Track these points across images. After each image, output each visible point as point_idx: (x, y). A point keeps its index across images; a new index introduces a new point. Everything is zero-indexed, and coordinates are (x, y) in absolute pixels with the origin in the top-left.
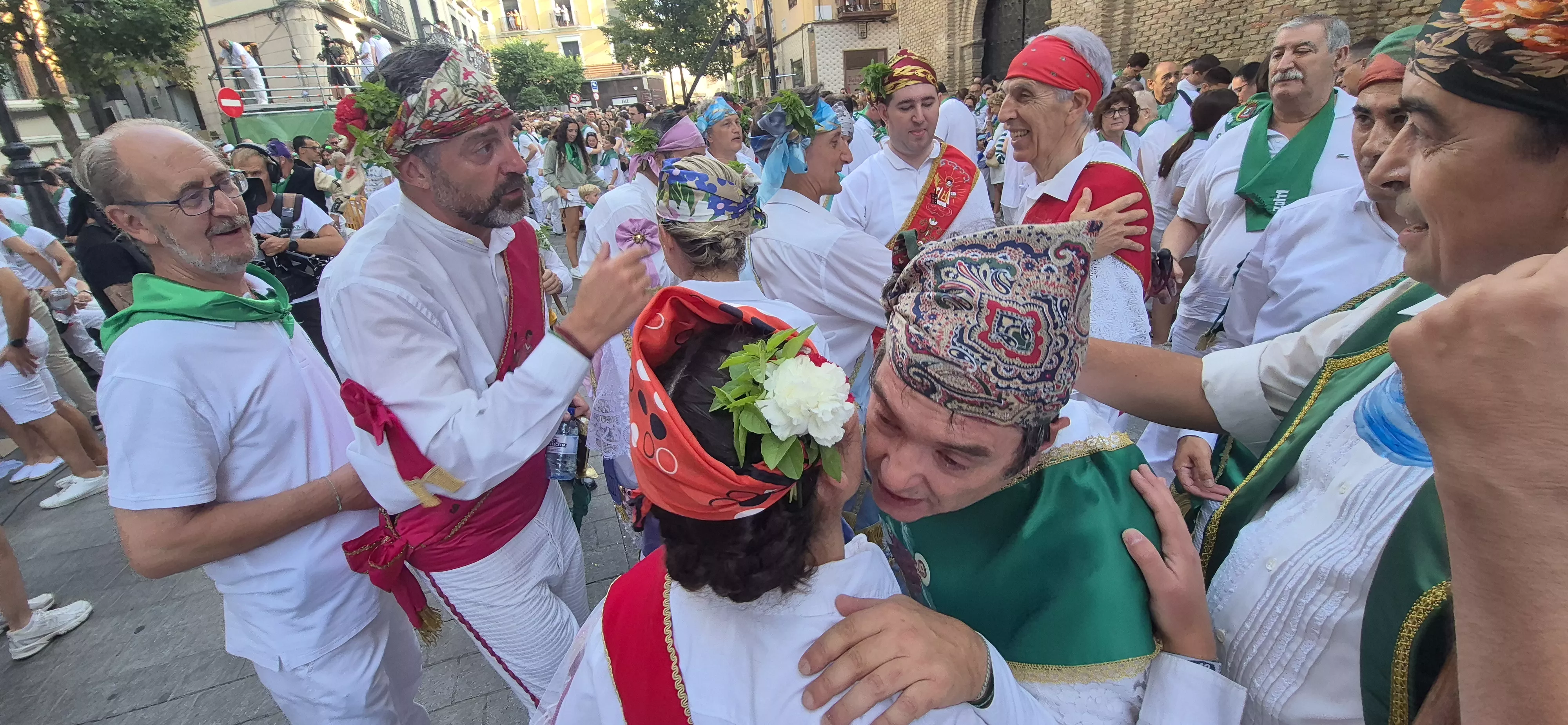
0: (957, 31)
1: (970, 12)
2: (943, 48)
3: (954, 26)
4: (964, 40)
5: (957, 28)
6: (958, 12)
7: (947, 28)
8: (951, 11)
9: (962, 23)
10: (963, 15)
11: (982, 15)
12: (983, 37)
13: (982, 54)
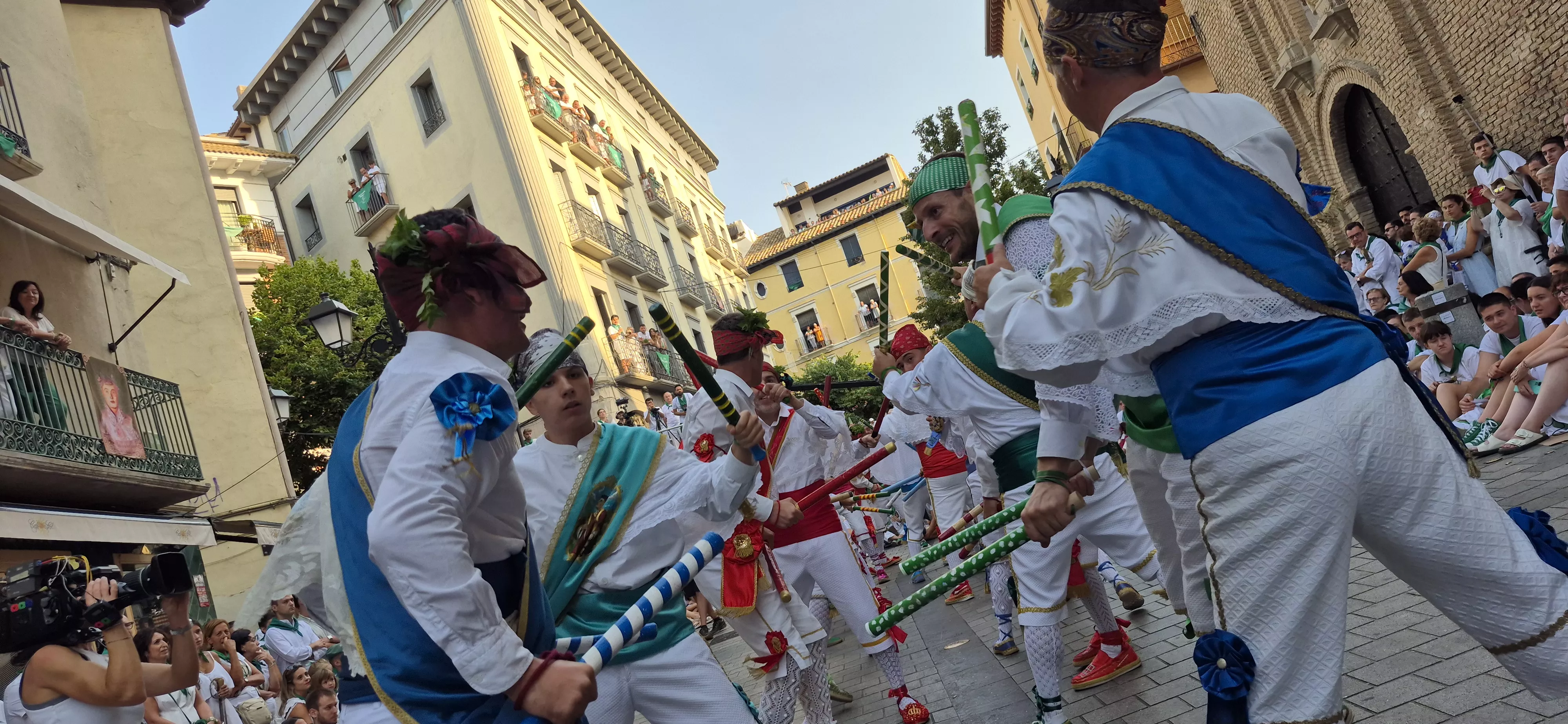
1: (1331, 162)
8: (1308, 168)
9: (1328, 178)
10: (1324, 169)
11: (1349, 161)
12: (1363, 185)
13: (1370, 205)
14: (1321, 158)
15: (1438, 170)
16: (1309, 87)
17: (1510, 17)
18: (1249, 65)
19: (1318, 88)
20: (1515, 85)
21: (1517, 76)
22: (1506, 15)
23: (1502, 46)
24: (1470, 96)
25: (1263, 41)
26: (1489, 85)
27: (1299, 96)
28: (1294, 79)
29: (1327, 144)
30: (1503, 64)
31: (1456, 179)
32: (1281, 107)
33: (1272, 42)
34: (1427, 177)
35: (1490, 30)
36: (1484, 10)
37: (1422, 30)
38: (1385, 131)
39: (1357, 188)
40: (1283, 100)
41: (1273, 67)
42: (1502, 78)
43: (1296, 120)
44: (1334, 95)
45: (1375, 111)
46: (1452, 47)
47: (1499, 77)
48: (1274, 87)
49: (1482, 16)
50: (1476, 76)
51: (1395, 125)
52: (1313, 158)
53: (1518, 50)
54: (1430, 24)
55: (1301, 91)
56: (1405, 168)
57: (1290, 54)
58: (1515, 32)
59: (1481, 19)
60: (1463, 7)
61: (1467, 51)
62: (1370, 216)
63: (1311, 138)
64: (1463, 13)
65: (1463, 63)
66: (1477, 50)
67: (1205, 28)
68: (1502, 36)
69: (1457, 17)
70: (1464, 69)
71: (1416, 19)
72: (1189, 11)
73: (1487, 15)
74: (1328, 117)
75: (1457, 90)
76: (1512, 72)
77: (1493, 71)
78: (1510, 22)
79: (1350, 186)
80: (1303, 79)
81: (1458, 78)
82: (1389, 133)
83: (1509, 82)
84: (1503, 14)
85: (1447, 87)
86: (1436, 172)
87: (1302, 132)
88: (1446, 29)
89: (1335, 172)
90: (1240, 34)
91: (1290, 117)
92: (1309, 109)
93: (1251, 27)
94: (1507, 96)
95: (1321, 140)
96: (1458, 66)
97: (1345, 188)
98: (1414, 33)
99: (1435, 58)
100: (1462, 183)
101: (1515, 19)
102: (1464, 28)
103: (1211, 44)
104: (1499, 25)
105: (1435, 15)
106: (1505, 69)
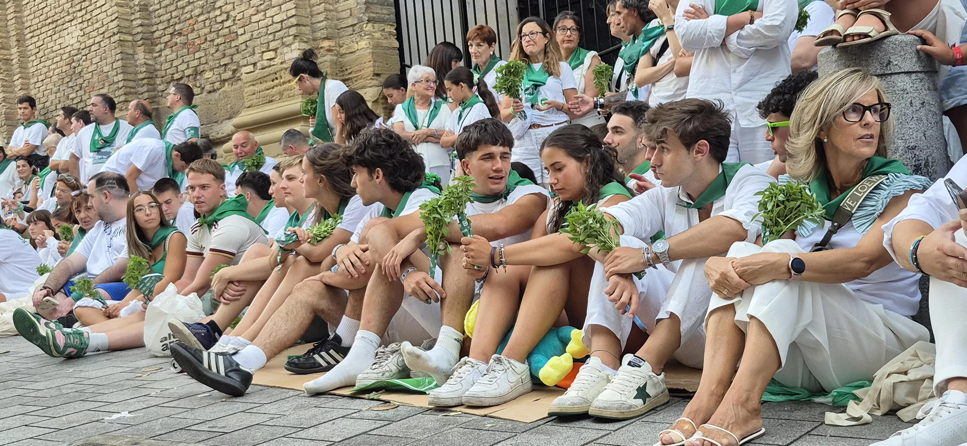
20: (61, 63)
21: (65, 56)
23: (61, 28)
24: (30, 59)
26: (45, 55)
30: (58, 42)
35: (57, 10)
42: (54, 54)
46: (28, 12)
47: (53, 52)
50: (38, 44)
53: (70, 36)
58: (72, 20)
61: (37, 21)
65: (32, 29)
66: (44, 22)
68: (63, 19)
70: (32, 34)
75: (21, 49)
76: (62, 51)
77: (50, 45)
78: (70, 13)
81: (26, 40)
83: (58, 59)
85: (15, 43)
94: (54, 70)
96: (28, 30)
99: (13, 15)
101: (74, 10)
104: (63, 13)
106: (58, 47)
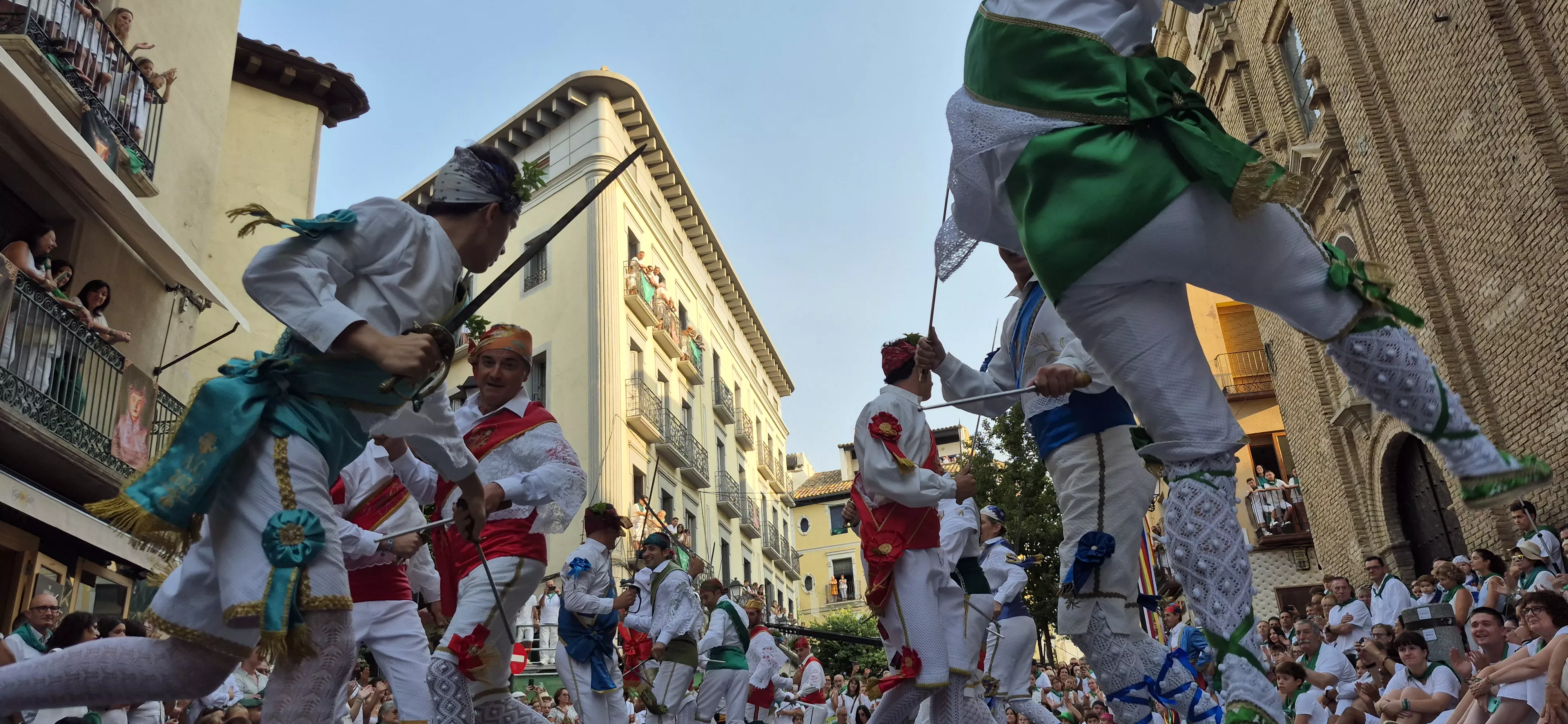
0: (1370, 534)
1: (1378, 509)
2: (1359, 558)
3: (1364, 529)
4: (1381, 543)
5: (1368, 530)
6: (1363, 511)
7: (1355, 532)
8: (1355, 510)
9: (1373, 524)
10: (1371, 514)
11: (1396, 511)
12: (1407, 539)
13: (1412, 560)
14: (1369, 502)
15: (1475, 529)
16: (1365, 430)
17: (1557, 388)
18: (1312, 398)
19: (1374, 433)
20: (1556, 456)
21: (1559, 447)
22: (1553, 387)
23: (1546, 416)
25: (1328, 377)
27: (1356, 437)
28: (1352, 418)
29: (1376, 489)
30: (1547, 433)
31: (1491, 542)
32: (1336, 443)
33: (1337, 381)
34: (1465, 536)
35: (1538, 397)
36: (1533, 378)
37: (1474, 388)
38: (1433, 487)
39: (1400, 540)
40: (1340, 438)
41: (1334, 403)
42: (1545, 448)
43: (1349, 460)
44: (1387, 442)
45: (1426, 465)
46: (1501, 410)
47: (1543, 446)
48: (1332, 421)
49: (1531, 383)
50: (1522, 441)
51: (1443, 482)
52: (1361, 501)
53: (1561, 421)
54: (1483, 384)
55: (1358, 430)
56: (1449, 529)
57: (1351, 394)
58: (1560, 404)
59: (1530, 386)
60: (1515, 372)
61: (1515, 416)
62: (1410, 572)
63: (1362, 482)
64: (1514, 378)
65: (1510, 426)
66: (1524, 416)
67: (1278, 358)
68: (1548, 406)
69: (1508, 382)
70: (1511, 433)
71: (1470, 376)
72: (1265, 339)
73: (1536, 382)
74: (1380, 462)
76: (1554, 442)
77: (1537, 439)
78: (1556, 393)
79: (1394, 537)
80: (1361, 420)
81: (1504, 441)
82: (1438, 490)
83: (1551, 452)
84: (1550, 385)
86: (1473, 531)
87: (1354, 473)
88: (1497, 391)
89: (1380, 519)
90: (1307, 366)
91: (1344, 456)
92: (1363, 452)
93: (1319, 362)
95: (1371, 484)
96: (1506, 429)
97: (1388, 537)
98: (1467, 389)
99: (1484, 417)
100: (1496, 546)
101: (1561, 390)
102: (1513, 393)
103: (1281, 373)
104: (1546, 395)
105: (1488, 375)
106: (1548, 438)
